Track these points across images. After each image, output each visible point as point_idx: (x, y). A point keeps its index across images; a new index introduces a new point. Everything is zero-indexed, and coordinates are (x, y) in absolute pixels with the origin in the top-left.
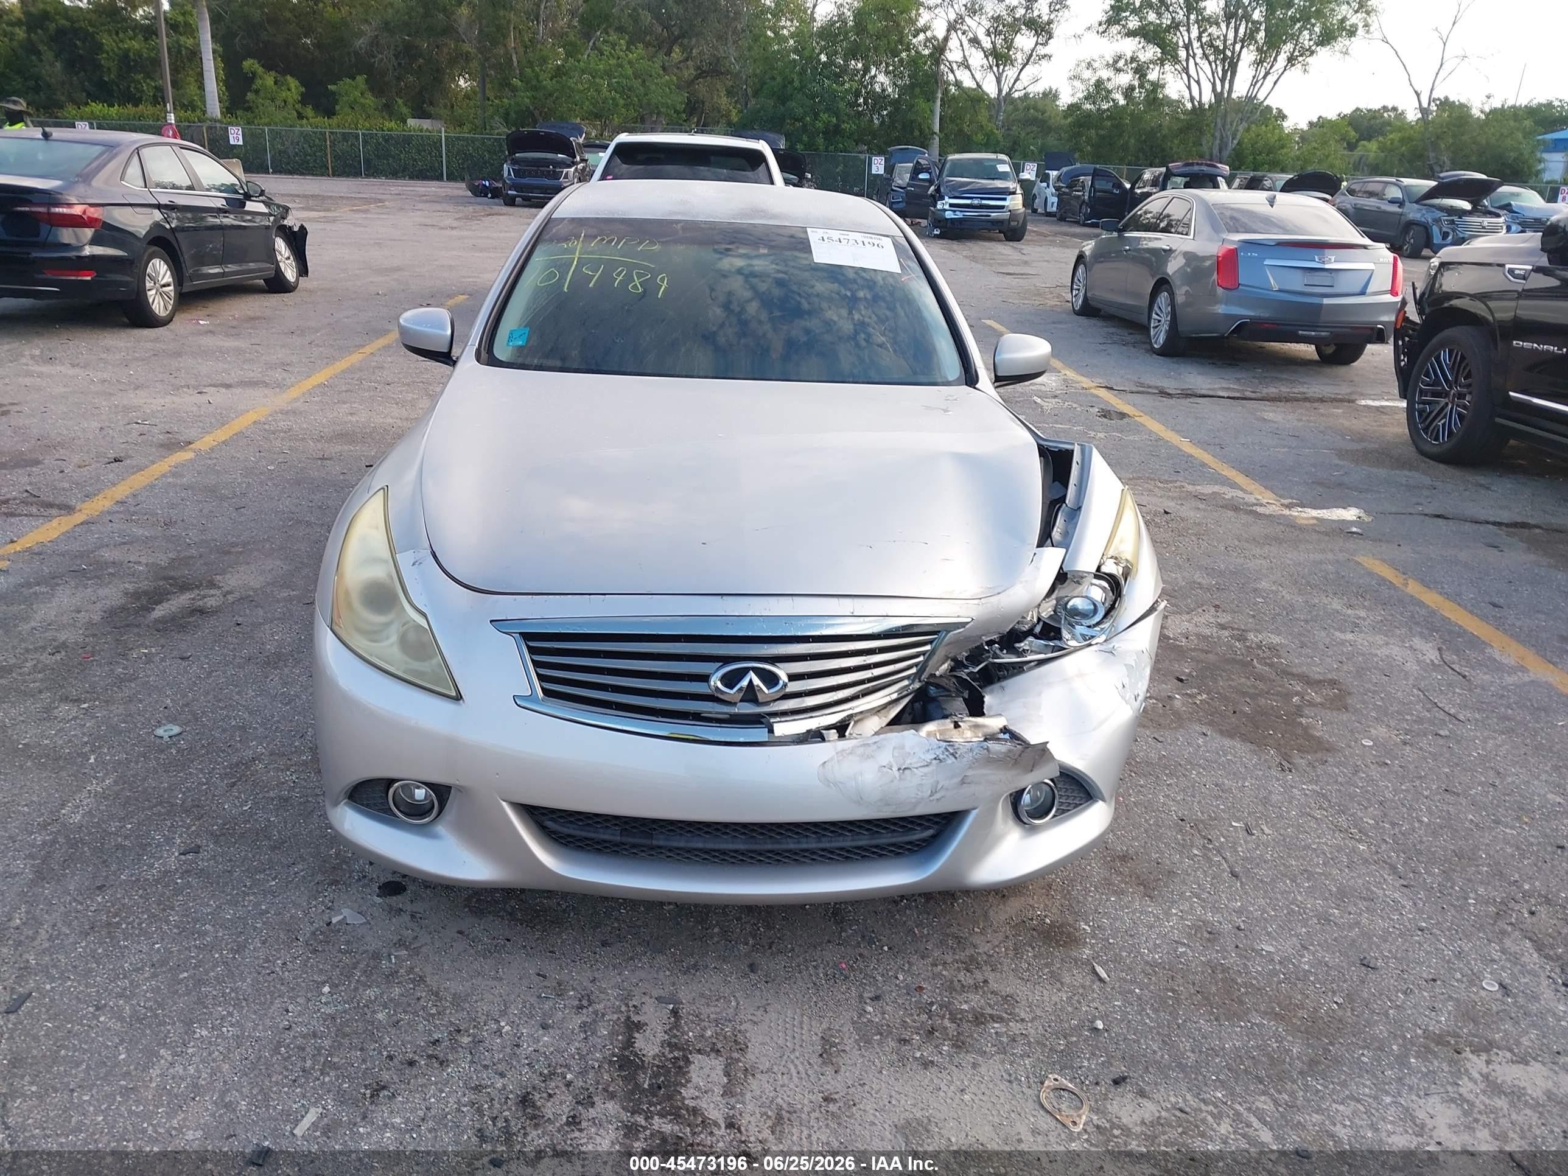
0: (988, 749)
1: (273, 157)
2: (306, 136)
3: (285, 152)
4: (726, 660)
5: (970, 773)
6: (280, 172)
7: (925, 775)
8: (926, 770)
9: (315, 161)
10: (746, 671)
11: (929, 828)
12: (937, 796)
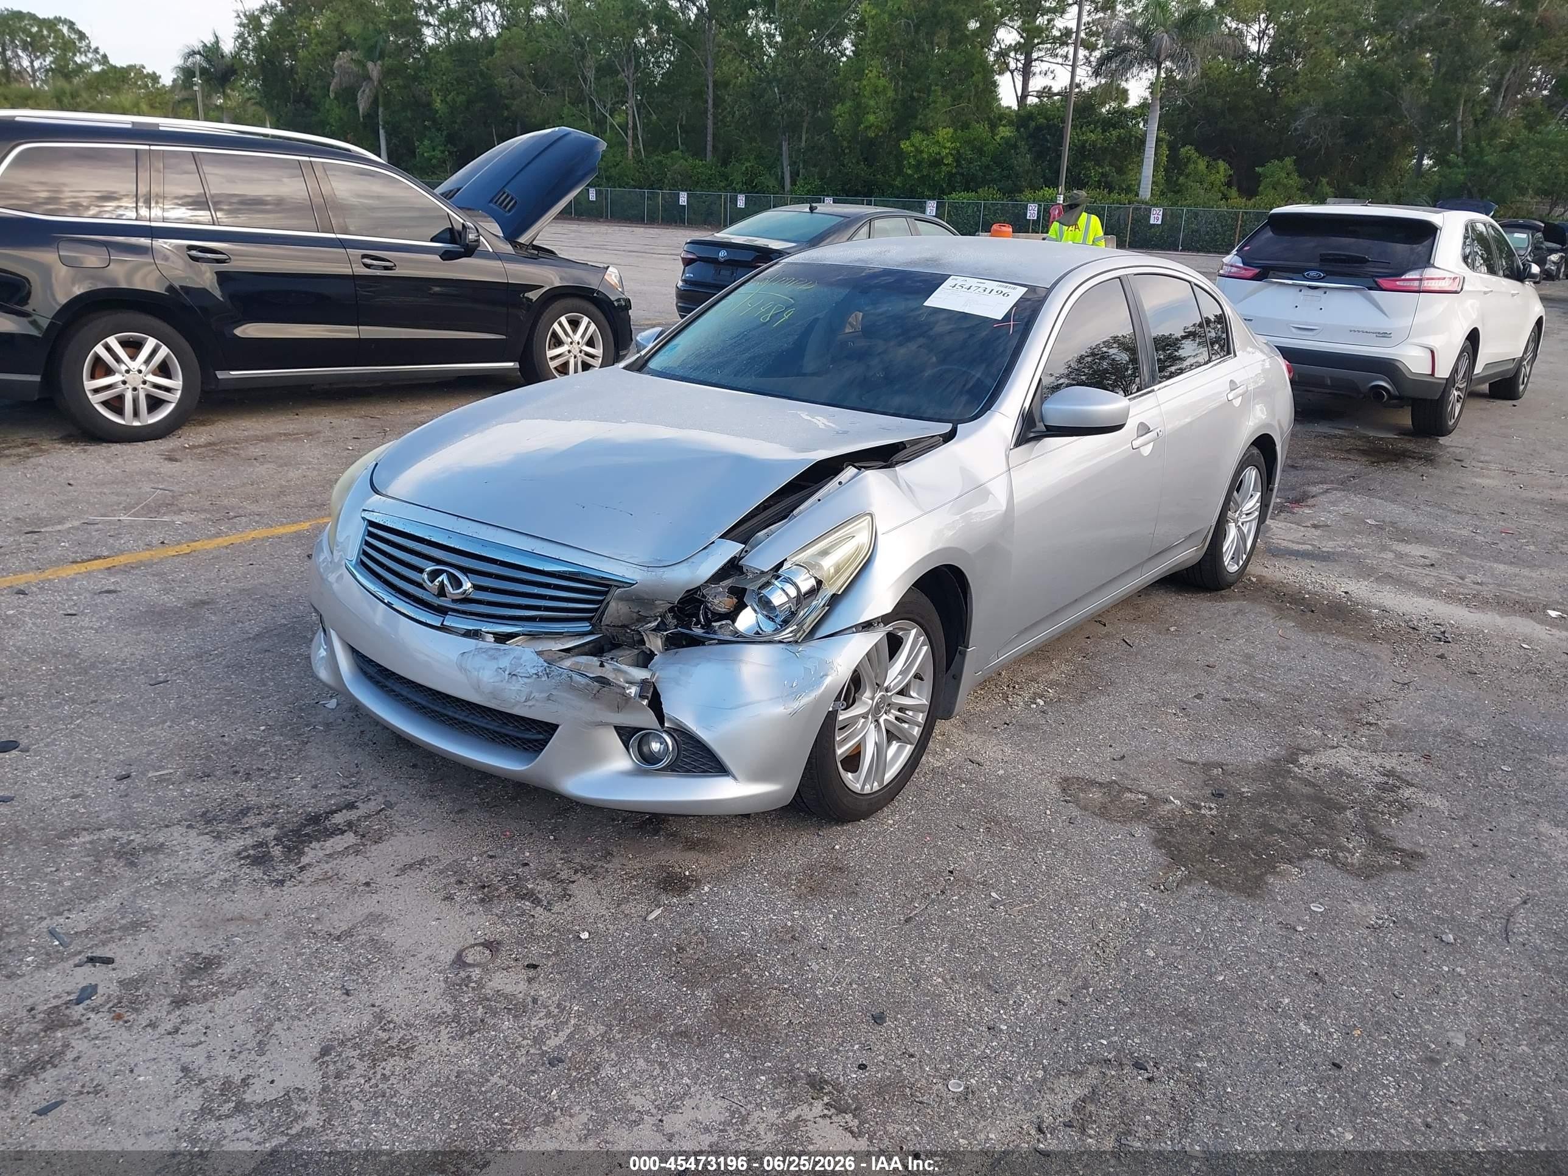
0: (571, 677)
1: (1185, 236)
2: (1220, 217)
3: (1197, 231)
4: (438, 562)
5: (554, 692)
6: (1189, 250)
7: (525, 684)
8: (526, 680)
9: (1223, 240)
10: (443, 571)
11: (540, 733)
12: (530, 703)
